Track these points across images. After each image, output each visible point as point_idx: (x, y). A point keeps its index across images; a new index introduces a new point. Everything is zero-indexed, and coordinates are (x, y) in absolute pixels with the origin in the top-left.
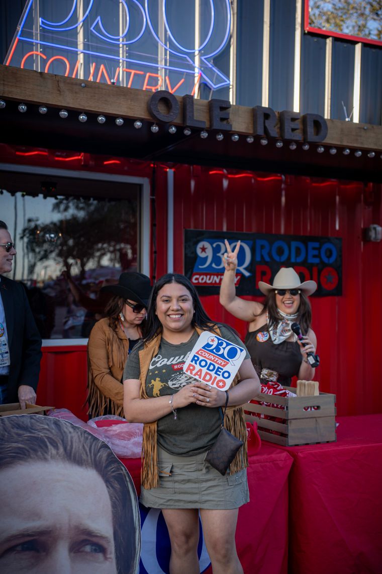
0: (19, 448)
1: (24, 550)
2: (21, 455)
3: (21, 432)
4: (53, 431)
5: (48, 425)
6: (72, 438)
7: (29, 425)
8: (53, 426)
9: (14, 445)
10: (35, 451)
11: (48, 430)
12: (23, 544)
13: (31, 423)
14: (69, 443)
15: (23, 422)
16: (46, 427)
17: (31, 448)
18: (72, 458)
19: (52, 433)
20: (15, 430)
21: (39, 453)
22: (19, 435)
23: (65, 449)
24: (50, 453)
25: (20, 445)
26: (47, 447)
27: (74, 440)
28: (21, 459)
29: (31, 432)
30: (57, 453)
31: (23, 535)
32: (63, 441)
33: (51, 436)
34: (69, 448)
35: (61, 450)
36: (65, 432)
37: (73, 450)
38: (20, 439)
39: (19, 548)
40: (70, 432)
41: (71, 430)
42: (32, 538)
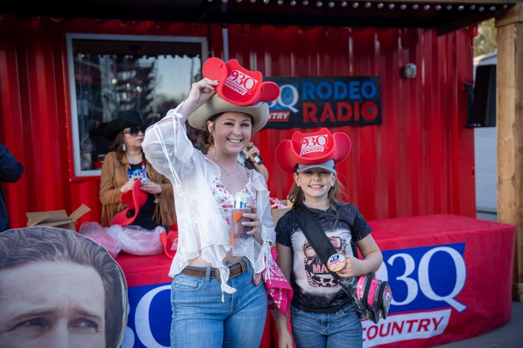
0: (32, 252)
1: (31, 325)
2: (33, 257)
3: (33, 240)
4: (61, 239)
5: (56, 234)
6: (75, 244)
7: (41, 234)
8: (61, 235)
9: (28, 249)
10: (45, 253)
11: (56, 238)
12: (31, 321)
13: (42, 233)
14: (73, 248)
15: (36, 233)
16: (55, 236)
17: (42, 252)
18: (75, 258)
19: (59, 240)
20: (29, 239)
21: (48, 255)
22: (32, 242)
23: (69, 252)
24: (56, 255)
25: (32, 250)
26: (54, 250)
27: (77, 246)
28: (32, 259)
29: (42, 240)
30: (63, 255)
31: (31, 314)
32: (68, 246)
33: (58, 242)
34: (72, 251)
35: (66, 253)
36: (70, 240)
37: (76, 253)
38: (33, 245)
39: (28, 323)
40: (74, 240)
41: (75, 238)
42: (38, 317)
